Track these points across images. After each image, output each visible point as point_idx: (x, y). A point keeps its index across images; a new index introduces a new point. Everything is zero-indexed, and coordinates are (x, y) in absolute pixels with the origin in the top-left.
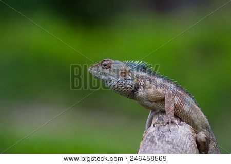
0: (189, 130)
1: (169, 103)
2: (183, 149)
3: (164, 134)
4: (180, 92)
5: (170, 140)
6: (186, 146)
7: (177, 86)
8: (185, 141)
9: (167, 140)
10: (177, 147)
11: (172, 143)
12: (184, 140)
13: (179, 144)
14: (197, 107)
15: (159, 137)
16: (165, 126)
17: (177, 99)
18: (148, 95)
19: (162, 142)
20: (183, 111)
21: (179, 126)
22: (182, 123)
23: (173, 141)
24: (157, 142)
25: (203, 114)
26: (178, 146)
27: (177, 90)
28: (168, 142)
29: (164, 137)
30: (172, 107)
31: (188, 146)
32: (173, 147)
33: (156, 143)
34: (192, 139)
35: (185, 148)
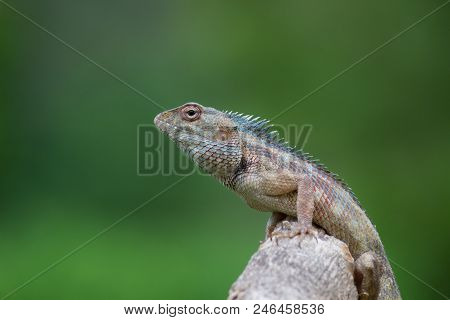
0: (339, 249)
1: (306, 197)
2: (320, 279)
3: (287, 251)
4: (325, 179)
5: (296, 261)
6: (329, 276)
7: (320, 168)
8: (328, 267)
9: (290, 260)
10: (307, 274)
11: (300, 267)
12: (326, 264)
13: (314, 269)
14: (357, 208)
15: (275, 256)
16: (291, 238)
17: (319, 193)
18: (265, 183)
19: (279, 264)
20: (331, 215)
21: (319, 240)
22: (326, 236)
23: (302, 262)
24: (271, 264)
25: (369, 222)
26: (310, 271)
27: (320, 176)
28: (292, 264)
29: (285, 256)
30: (311, 206)
31: (333, 275)
32: (300, 273)
33: (267, 267)
34: (343, 265)
35: (325, 277)
